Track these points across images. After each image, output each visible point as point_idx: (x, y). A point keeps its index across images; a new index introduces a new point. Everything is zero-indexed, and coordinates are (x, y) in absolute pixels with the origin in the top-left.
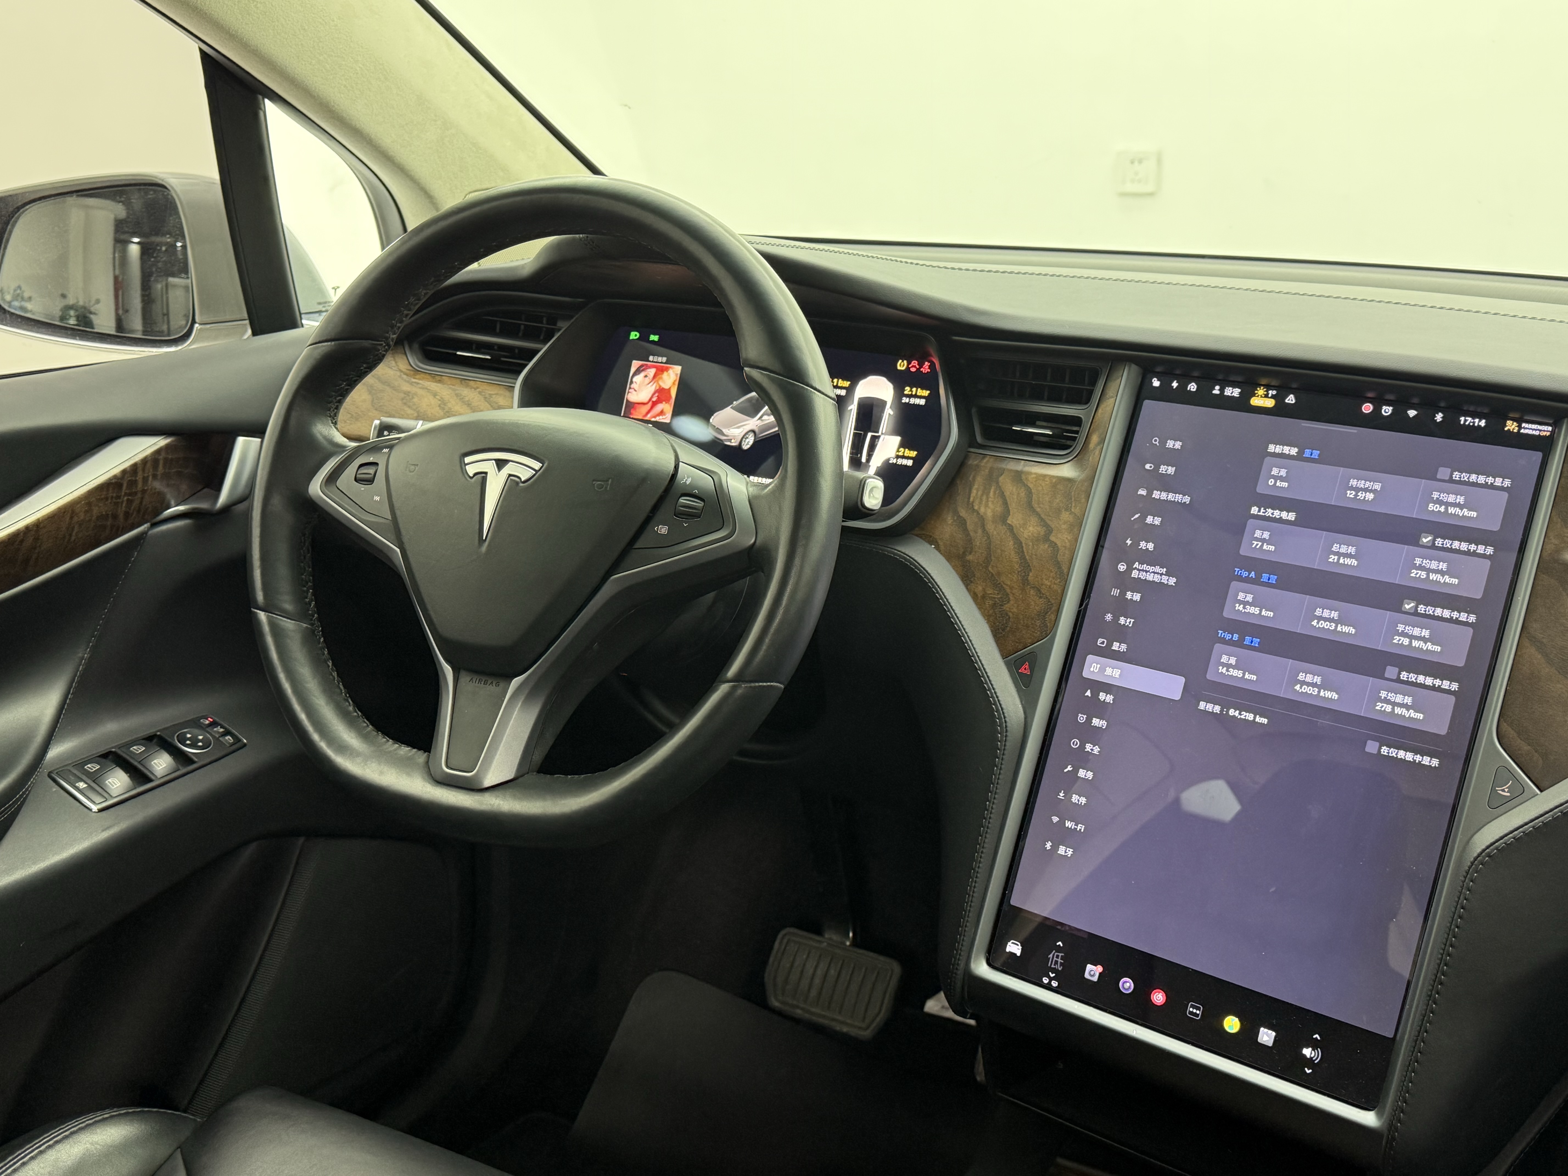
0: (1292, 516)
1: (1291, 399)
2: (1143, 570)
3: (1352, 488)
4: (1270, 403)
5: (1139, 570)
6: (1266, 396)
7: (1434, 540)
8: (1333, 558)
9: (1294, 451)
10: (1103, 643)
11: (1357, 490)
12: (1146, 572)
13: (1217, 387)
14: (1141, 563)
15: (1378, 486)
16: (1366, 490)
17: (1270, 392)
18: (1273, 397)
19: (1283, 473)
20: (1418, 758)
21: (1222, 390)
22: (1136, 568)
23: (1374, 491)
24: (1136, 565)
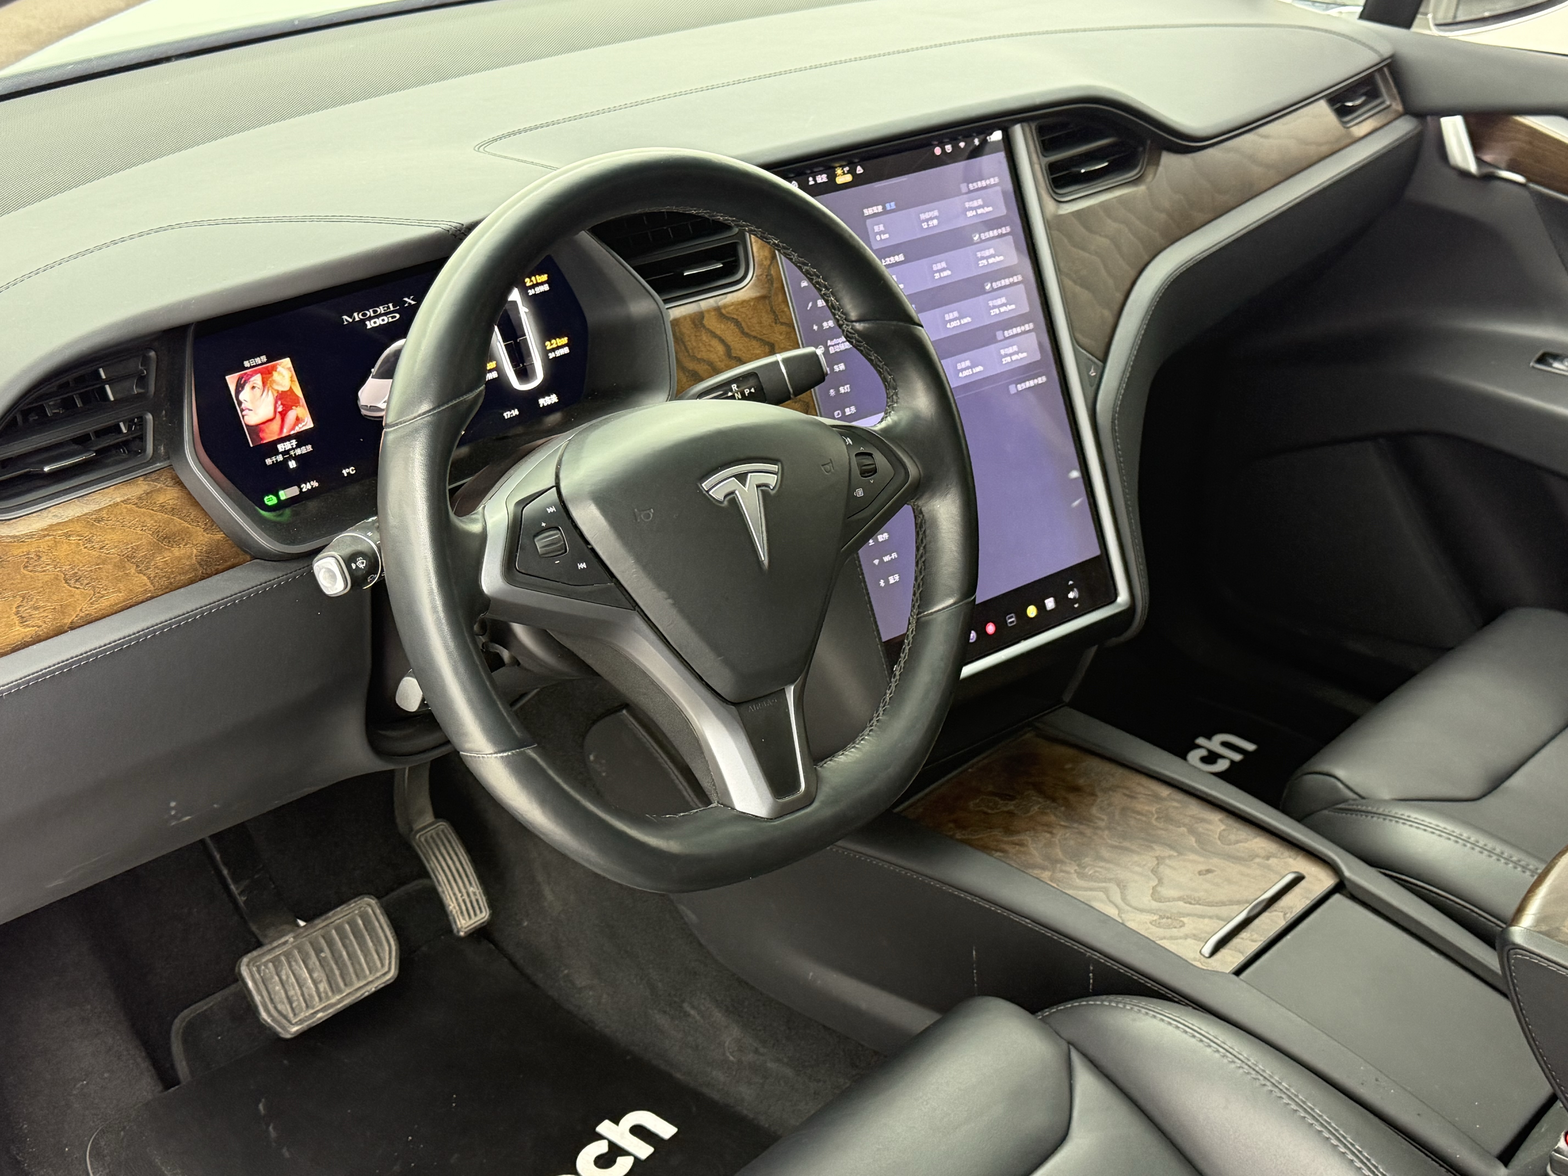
0: (900, 258)
1: (859, 170)
2: (835, 345)
3: (923, 221)
4: (848, 178)
5: (833, 346)
6: (844, 173)
7: (980, 236)
8: (937, 276)
9: (880, 209)
10: (838, 414)
11: (927, 220)
12: (838, 344)
13: (811, 179)
14: (832, 340)
15: (936, 213)
16: (931, 219)
17: (845, 169)
18: (849, 172)
19: (882, 227)
20: (1036, 381)
21: (815, 180)
22: (830, 346)
23: (936, 217)
24: (829, 343)
